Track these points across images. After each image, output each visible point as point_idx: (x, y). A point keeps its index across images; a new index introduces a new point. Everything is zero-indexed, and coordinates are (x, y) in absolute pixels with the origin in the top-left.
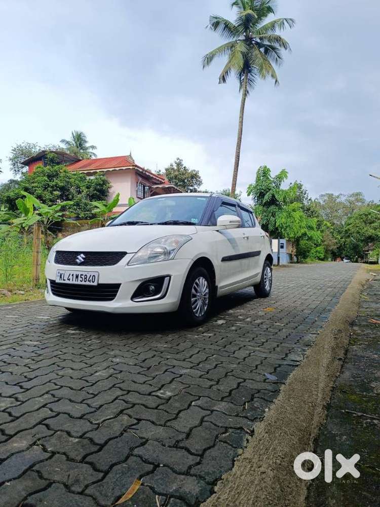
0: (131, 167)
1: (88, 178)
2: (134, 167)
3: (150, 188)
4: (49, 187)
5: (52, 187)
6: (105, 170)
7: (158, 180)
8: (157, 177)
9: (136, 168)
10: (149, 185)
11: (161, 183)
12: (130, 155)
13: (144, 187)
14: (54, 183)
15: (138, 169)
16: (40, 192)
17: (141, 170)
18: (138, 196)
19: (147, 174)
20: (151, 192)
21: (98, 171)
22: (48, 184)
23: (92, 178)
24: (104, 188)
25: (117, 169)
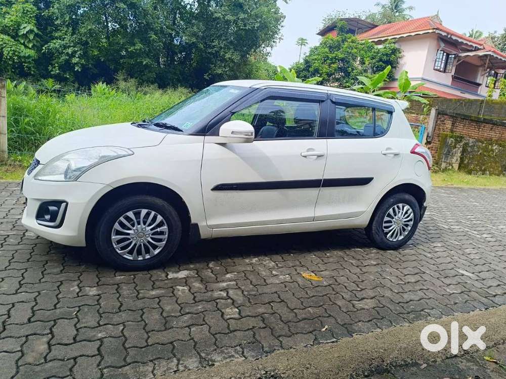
0: (430, 31)
1: (376, 47)
2: (434, 30)
3: (456, 56)
4: (328, 59)
5: (331, 59)
6: (398, 37)
7: (471, 46)
8: (470, 41)
9: (437, 31)
10: (455, 53)
11: (477, 49)
12: (437, 16)
13: (448, 55)
14: (334, 55)
15: (441, 32)
16: (317, 65)
17: (444, 34)
18: (436, 68)
19: (454, 38)
20: (458, 61)
21: (390, 38)
22: (328, 56)
23: (380, 47)
24: (391, 59)
25: (413, 34)
